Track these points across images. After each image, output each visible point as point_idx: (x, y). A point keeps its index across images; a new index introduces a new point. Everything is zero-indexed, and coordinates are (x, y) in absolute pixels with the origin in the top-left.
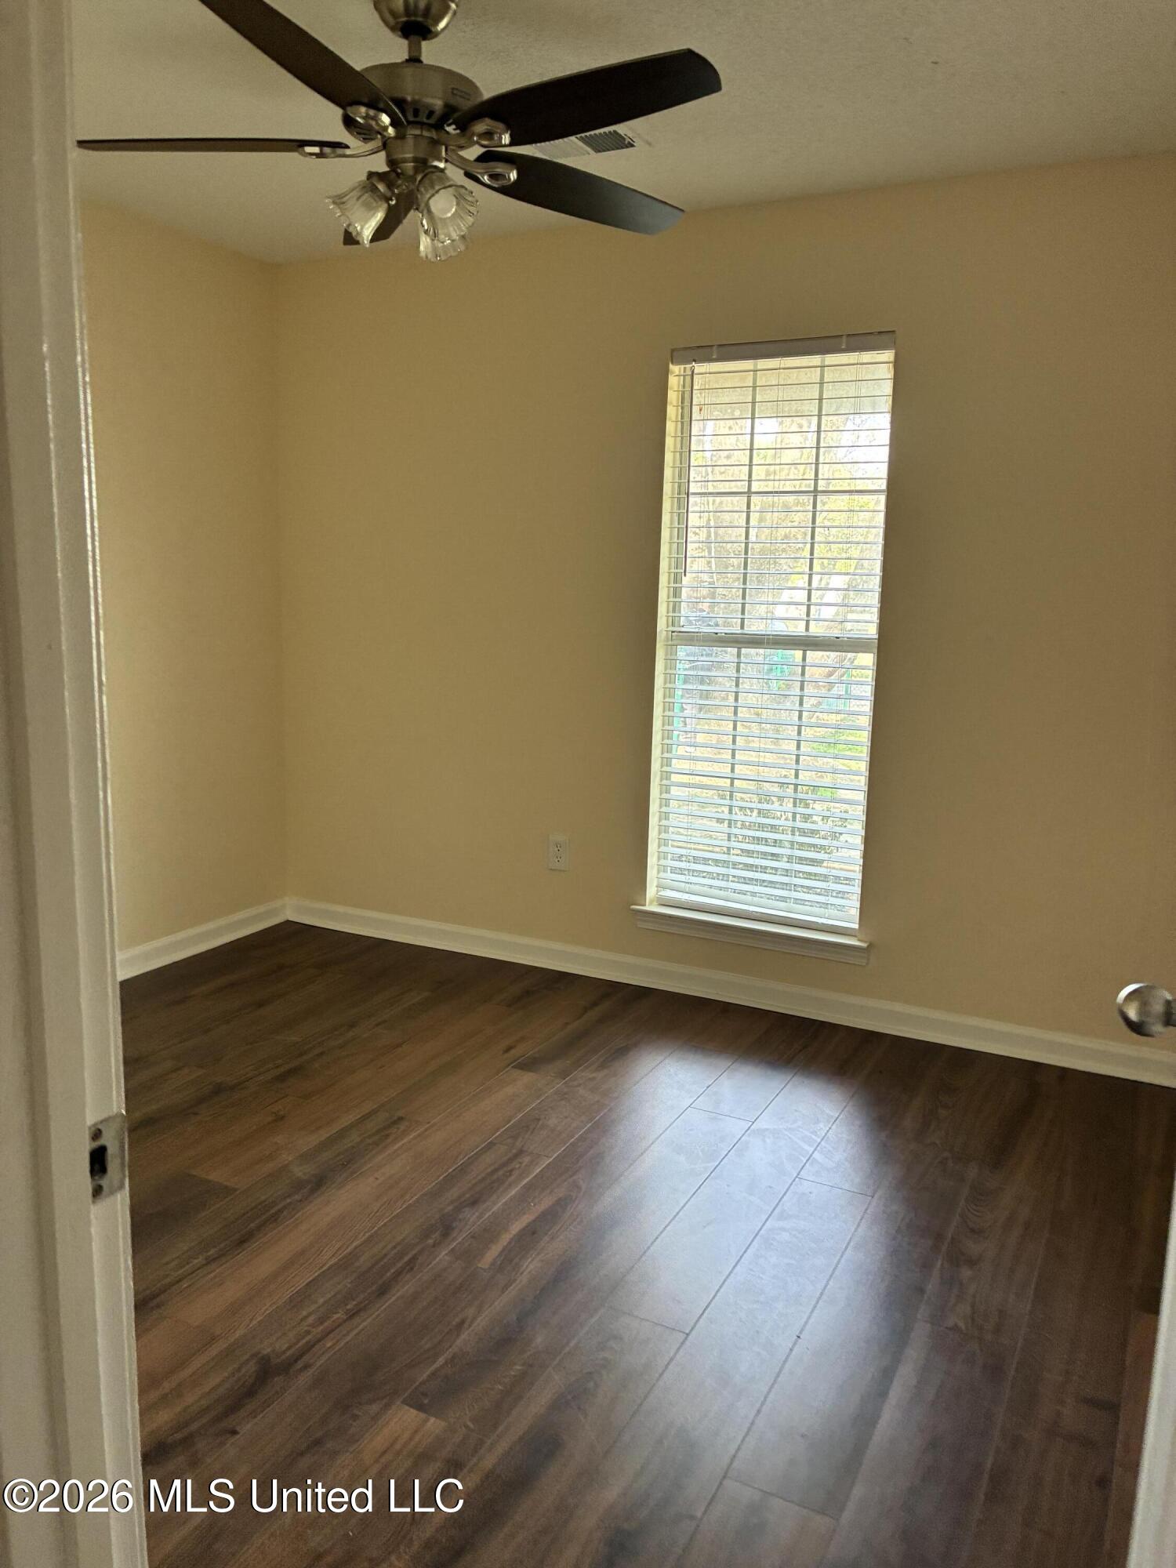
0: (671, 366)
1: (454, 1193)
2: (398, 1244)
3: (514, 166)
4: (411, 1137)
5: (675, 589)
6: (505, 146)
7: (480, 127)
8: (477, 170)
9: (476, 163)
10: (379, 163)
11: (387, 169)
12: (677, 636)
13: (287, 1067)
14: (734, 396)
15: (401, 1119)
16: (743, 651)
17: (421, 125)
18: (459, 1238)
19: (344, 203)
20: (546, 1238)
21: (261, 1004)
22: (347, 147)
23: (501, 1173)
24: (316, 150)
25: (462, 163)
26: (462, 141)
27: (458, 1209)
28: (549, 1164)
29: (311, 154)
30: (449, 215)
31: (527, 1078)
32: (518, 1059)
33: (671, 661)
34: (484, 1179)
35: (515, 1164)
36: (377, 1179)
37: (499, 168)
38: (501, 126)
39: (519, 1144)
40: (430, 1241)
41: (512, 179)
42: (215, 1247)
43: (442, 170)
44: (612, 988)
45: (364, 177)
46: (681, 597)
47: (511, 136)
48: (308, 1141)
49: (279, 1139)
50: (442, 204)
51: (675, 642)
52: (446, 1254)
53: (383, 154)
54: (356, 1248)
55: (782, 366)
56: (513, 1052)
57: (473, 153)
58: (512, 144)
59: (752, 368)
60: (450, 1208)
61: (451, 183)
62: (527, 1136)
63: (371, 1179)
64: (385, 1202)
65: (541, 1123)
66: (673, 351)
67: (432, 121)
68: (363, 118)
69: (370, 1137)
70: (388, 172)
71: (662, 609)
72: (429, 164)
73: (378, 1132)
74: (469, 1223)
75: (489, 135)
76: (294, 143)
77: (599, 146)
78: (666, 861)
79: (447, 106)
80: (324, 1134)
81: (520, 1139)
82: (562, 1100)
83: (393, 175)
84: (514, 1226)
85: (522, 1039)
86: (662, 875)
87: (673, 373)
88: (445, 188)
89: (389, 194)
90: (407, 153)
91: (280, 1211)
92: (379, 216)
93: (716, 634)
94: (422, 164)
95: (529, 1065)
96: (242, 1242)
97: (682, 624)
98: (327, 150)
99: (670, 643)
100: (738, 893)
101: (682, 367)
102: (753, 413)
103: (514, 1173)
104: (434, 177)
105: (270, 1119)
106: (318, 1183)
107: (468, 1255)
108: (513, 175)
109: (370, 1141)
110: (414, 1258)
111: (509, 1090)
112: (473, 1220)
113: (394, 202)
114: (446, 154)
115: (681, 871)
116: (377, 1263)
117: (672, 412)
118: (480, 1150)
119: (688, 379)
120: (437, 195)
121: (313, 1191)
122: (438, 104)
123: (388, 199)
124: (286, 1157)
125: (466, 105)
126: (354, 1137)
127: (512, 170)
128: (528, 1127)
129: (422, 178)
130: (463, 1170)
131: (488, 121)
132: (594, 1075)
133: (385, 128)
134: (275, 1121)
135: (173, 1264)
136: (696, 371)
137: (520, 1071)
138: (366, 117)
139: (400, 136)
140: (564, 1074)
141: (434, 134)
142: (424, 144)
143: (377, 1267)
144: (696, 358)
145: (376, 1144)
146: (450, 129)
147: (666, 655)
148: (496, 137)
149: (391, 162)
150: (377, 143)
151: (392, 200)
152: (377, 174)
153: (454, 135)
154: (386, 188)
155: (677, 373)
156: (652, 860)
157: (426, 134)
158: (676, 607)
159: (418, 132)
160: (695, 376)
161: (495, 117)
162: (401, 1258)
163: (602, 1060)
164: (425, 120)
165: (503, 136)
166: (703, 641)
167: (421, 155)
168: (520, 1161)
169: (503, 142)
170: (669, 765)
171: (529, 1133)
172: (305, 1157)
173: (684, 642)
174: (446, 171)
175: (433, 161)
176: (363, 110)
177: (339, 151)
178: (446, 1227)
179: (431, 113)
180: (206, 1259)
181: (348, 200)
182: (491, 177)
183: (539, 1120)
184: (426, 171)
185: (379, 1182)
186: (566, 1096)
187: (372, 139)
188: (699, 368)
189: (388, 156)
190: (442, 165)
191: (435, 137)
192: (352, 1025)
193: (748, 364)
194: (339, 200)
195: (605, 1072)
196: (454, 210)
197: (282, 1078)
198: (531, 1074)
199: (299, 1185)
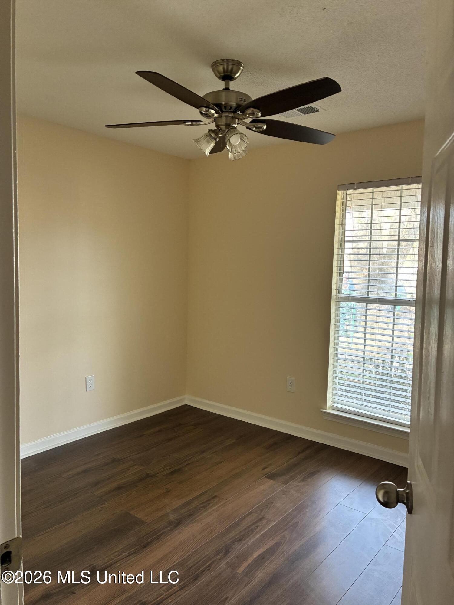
0: (338, 192)
1: (232, 534)
2: (206, 556)
3: (265, 124)
4: (219, 505)
5: (340, 279)
6: (260, 117)
7: (249, 111)
8: (251, 126)
9: (250, 124)
10: (213, 127)
11: (216, 128)
12: (340, 297)
13: (176, 468)
14: (364, 202)
15: (216, 497)
16: (368, 305)
17: (228, 112)
18: (231, 556)
19: (198, 142)
20: (268, 562)
21: (170, 440)
22: (201, 121)
23: (253, 527)
24: (190, 123)
25: (245, 124)
26: (243, 117)
27: (233, 543)
28: (274, 525)
29: (188, 125)
30: (237, 143)
31: (270, 482)
32: (268, 473)
33: (338, 308)
34: (246, 529)
35: (259, 524)
36: (202, 524)
37: (260, 125)
38: (257, 110)
39: (262, 514)
40: (219, 557)
41: (264, 128)
42: (133, 548)
43: (235, 128)
44: (312, 444)
45: (207, 132)
46: (342, 282)
47: (261, 113)
48: (177, 503)
49: (166, 501)
50: (235, 140)
51: (339, 300)
52: (224, 564)
53: (214, 123)
54: (189, 555)
55: (383, 190)
56: (266, 470)
57: (249, 120)
58: (261, 116)
59: (372, 191)
60: (229, 541)
61: (238, 132)
62: (266, 510)
63: (200, 524)
64: (203, 536)
65: (273, 505)
66: (338, 185)
67: (232, 110)
68: (204, 111)
69: (202, 503)
70: (215, 130)
71: (334, 287)
72: (231, 126)
73: (206, 501)
74: (237, 550)
75: (252, 114)
76: (182, 122)
77: (305, 112)
78: (336, 391)
79: (237, 104)
80: (184, 500)
81: (263, 511)
82: (283, 495)
83: (218, 130)
84: (255, 554)
85: (270, 464)
86: (334, 397)
87: (338, 194)
88: (235, 134)
89: (216, 137)
90: (223, 122)
91: (161, 535)
92: (212, 145)
93: (357, 297)
94: (229, 126)
95: (272, 477)
96: (145, 547)
97: (343, 293)
98: (194, 123)
99: (338, 300)
100: (367, 407)
101: (343, 192)
102: (372, 209)
103: (258, 527)
104: (232, 130)
105: (165, 491)
106: (178, 523)
107: (233, 566)
108: (265, 127)
109: (202, 506)
110: (210, 565)
111: (262, 487)
112: (238, 548)
113: (218, 140)
114: (238, 121)
115: (342, 396)
116: (195, 565)
117: (338, 209)
118: (246, 515)
119: (345, 196)
120: (232, 137)
121: (175, 527)
122: (234, 104)
123: (215, 139)
124: (168, 510)
125: (244, 103)
126: (196, 503)
127: (264, 125)
128: (267, 506)
129: (228, 131)
130: (238, 524)
131: (252, 109)
132: (299, 484)
133: (213, 115)
134: (167, 492)
135: (115, 554)
136: (348, 193)
137: (268, 479)
138: (206, 111)
139: (220, 117)
140: (286, 482)
141: (232, 115)
142: (229, 118)
143: (195, 567)
144: (348, 188)
145: (204, 507)
146: (239, 112)
147: (336, 305)
148: (255, 114)
149: (217, 126)
150: (212, 119)
151: (217, 139)
152: (212, 130)
153: (241, 114)
154: (215, 135)
155: (341, 194)
156: (330, 390)
157: (230, 115)
158: (340, 286)
159: (227, 114)
160: (347, 195)
161: (254, 107)
162: (206, 563)
163: (303, 477)
164: (229, 110)
165: (258, 114)
166: (351, 300)
167: (228, 123)
168: (262, 522)
169: (258, 116)
170: (337, 350)
171: (268, 509)
172: (175, 510)
173: (343, 300)
174: (237, 128)
175: (232, 125)
176: (204, 109)
177: (198, 123)
178: (227, 550)
179: (231, 108)
180: (129, 553)
181: (201, 140)
182: (256, 128)
183: (272, 503)
184: (230, 128)
185: (203, 525)
186: (285, 493)
187: (211, 118)
188: (349, 192)
189: (216, 123)
190: (235, 126)
191: (233, 116)
192: (203, 452)
193: (370, 190)
194: (197, 141)
195: (303, 483)
196: (239, 142)
197: (172, 473)
198: (272, 481)
199: (170, 523)
